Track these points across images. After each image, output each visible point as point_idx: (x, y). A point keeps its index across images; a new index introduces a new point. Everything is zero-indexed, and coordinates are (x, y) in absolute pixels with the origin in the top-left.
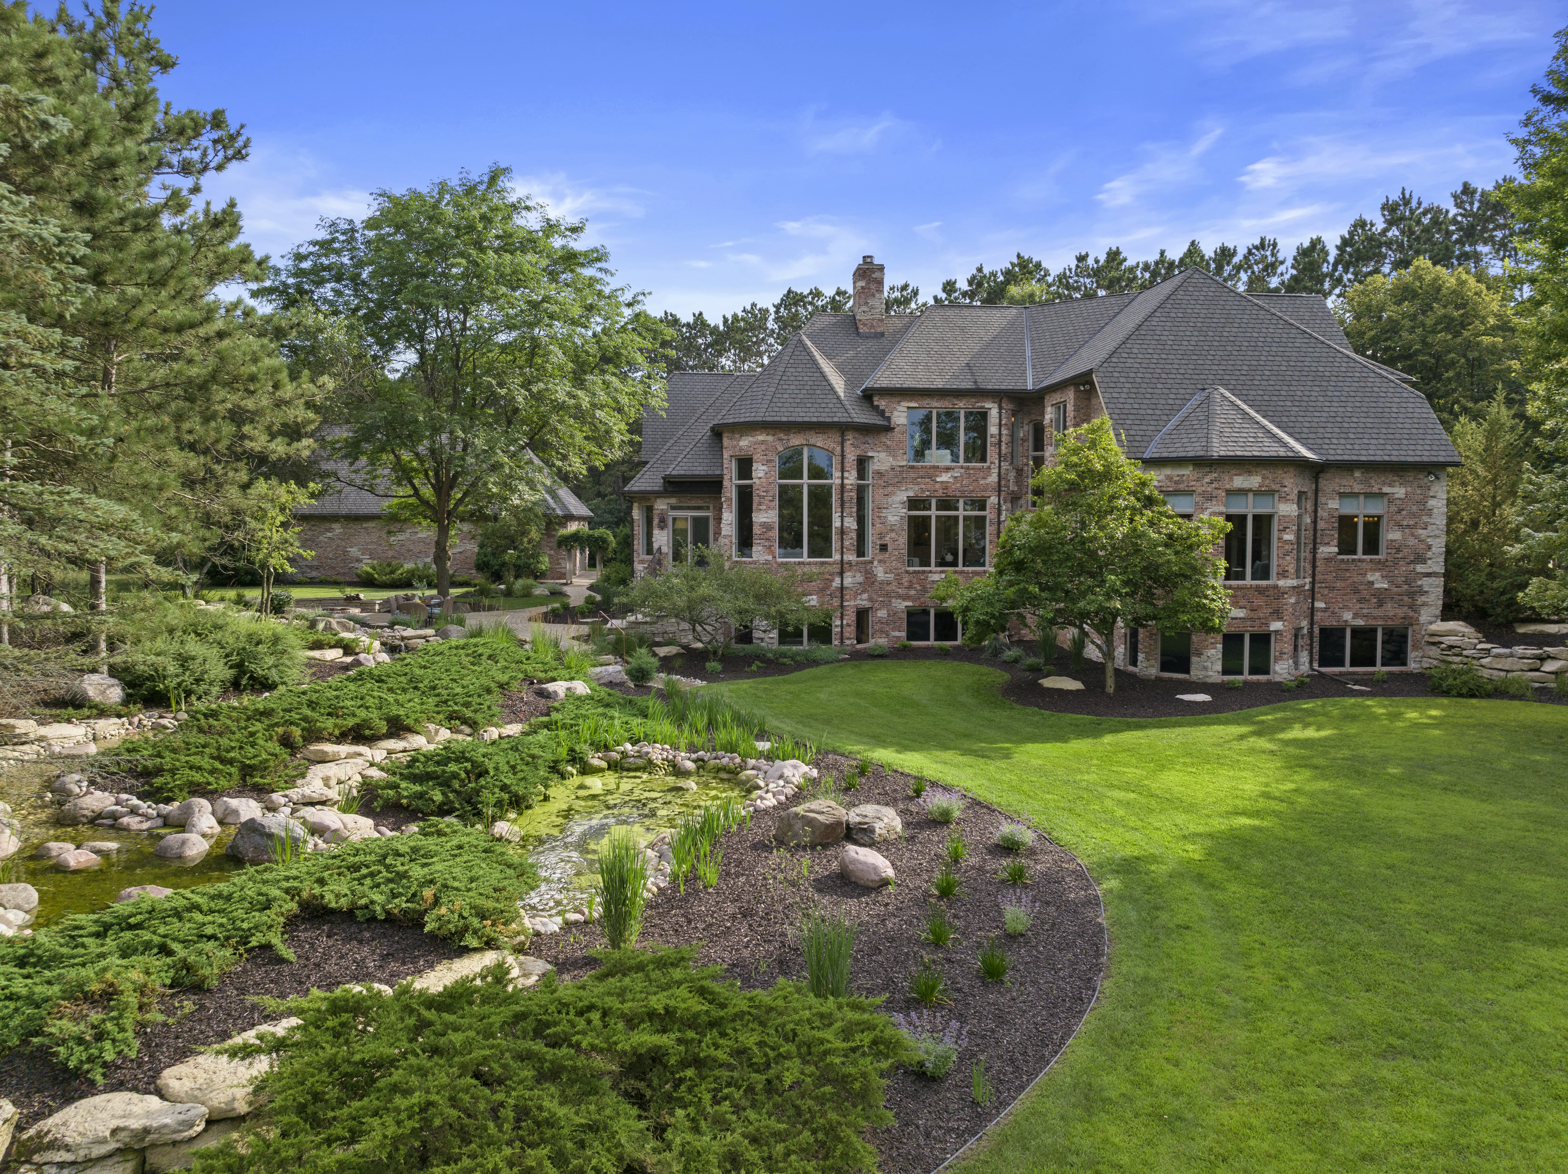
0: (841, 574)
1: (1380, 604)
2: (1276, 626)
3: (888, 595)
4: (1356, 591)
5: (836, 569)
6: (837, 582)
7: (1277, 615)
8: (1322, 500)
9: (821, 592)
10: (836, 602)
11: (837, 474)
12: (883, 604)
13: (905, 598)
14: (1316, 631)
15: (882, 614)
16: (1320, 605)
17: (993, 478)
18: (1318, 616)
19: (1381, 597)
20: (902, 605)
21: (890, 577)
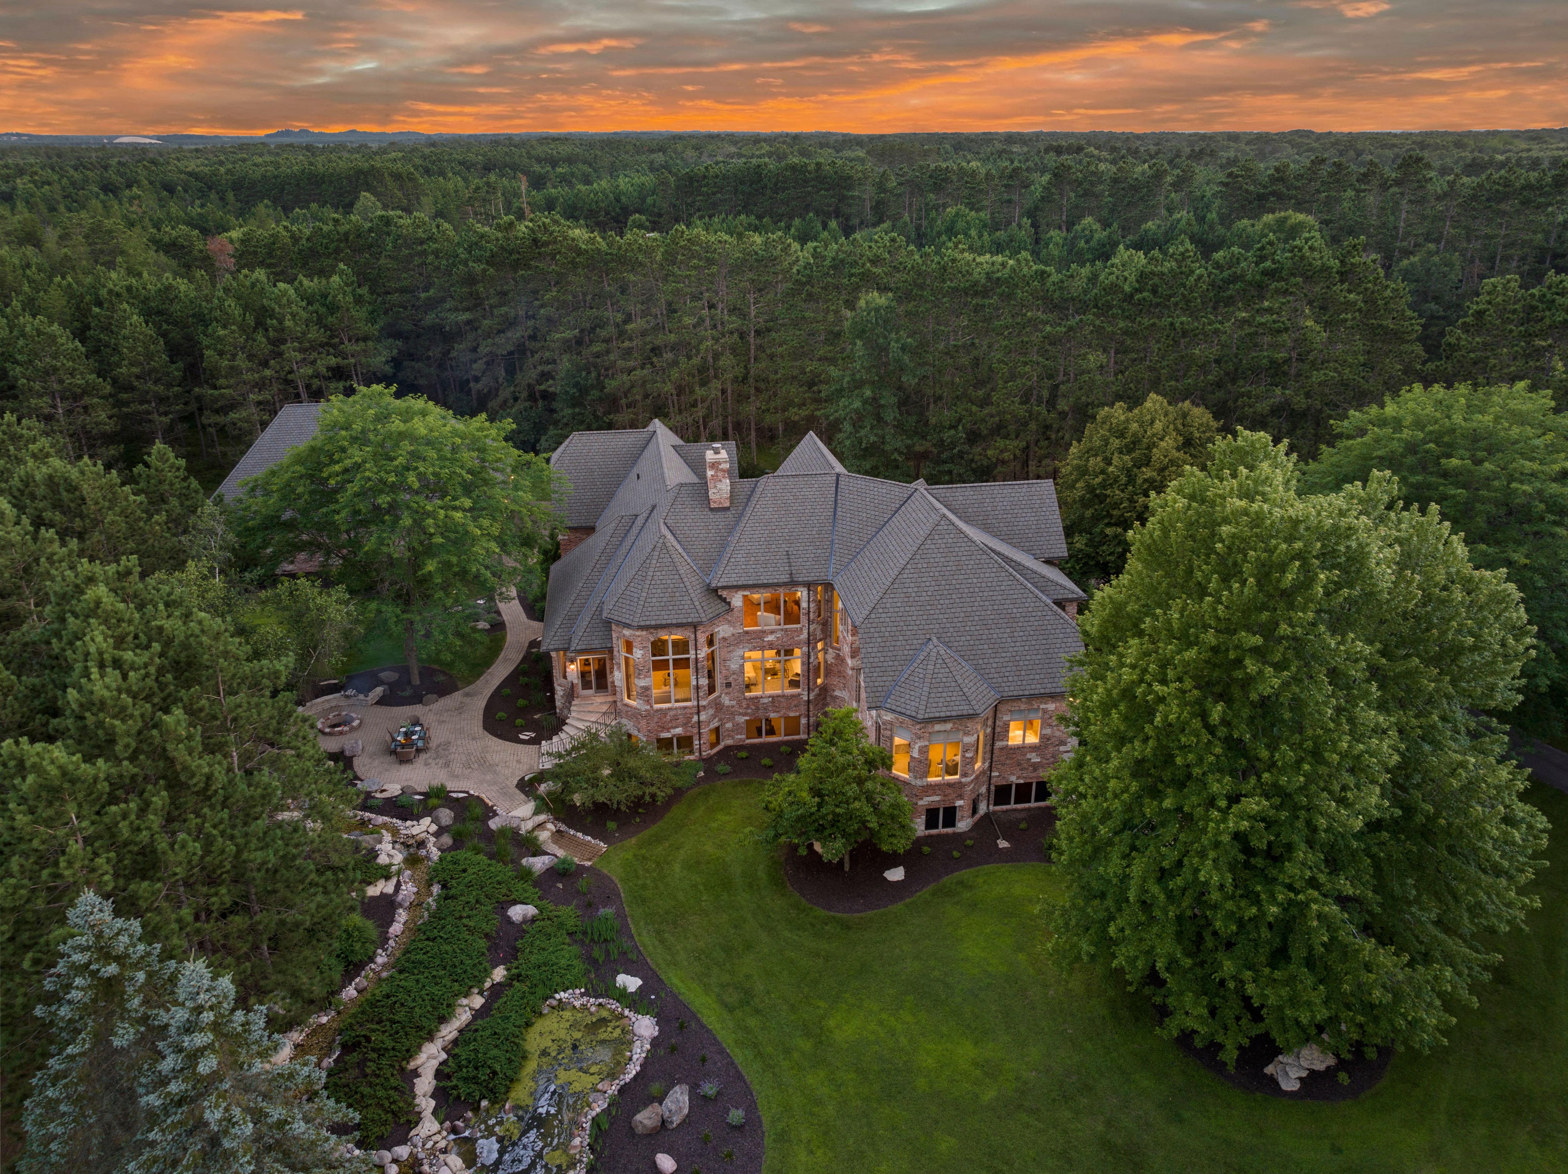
0: (698, 713)
1: (1035, 770)
2: (959, 803)
3: (733, 714)
4: (1019, 764)
5: (695, 710)
6: (695, 718)
7: (960, 797)
8: (999, 715)
9: (685, 725)
10: (695, 731)
11: (692, 652)
12: (729, 720)
13: (744, 715)
14: (993, 788)
15: (729, 725)
16: (995, 774)
17: (804, 636)
18: (993, 781)
19: (1035, 767)
20: (742, 719)
21: (734, 703)
